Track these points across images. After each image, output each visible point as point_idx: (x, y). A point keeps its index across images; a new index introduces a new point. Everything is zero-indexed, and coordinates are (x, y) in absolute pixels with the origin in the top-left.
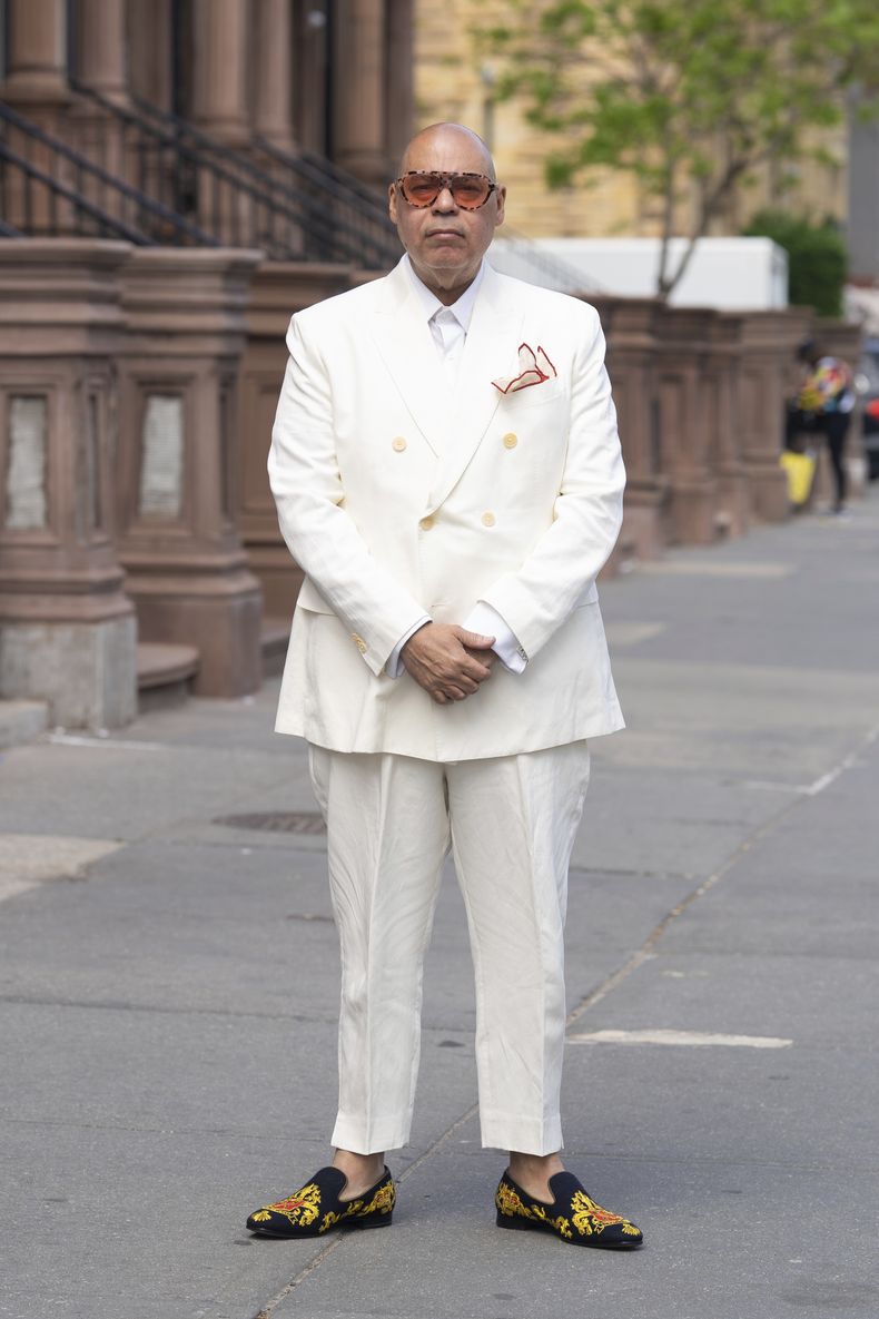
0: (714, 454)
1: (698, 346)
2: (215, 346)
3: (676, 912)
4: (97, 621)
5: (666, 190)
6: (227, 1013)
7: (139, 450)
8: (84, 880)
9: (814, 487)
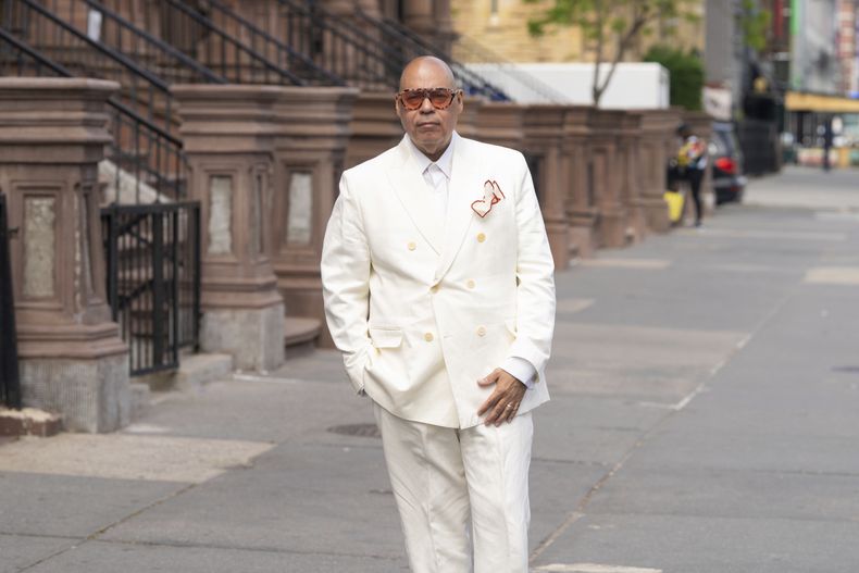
0: (625, 193)
1: (616, 131)
2: (331, 144)
3: (597, 487)
4: (261, 307)
5: (598, 36)
6: (332, 554)
7: (287, 204)
8: (251, 468)
9: (684, 211)
